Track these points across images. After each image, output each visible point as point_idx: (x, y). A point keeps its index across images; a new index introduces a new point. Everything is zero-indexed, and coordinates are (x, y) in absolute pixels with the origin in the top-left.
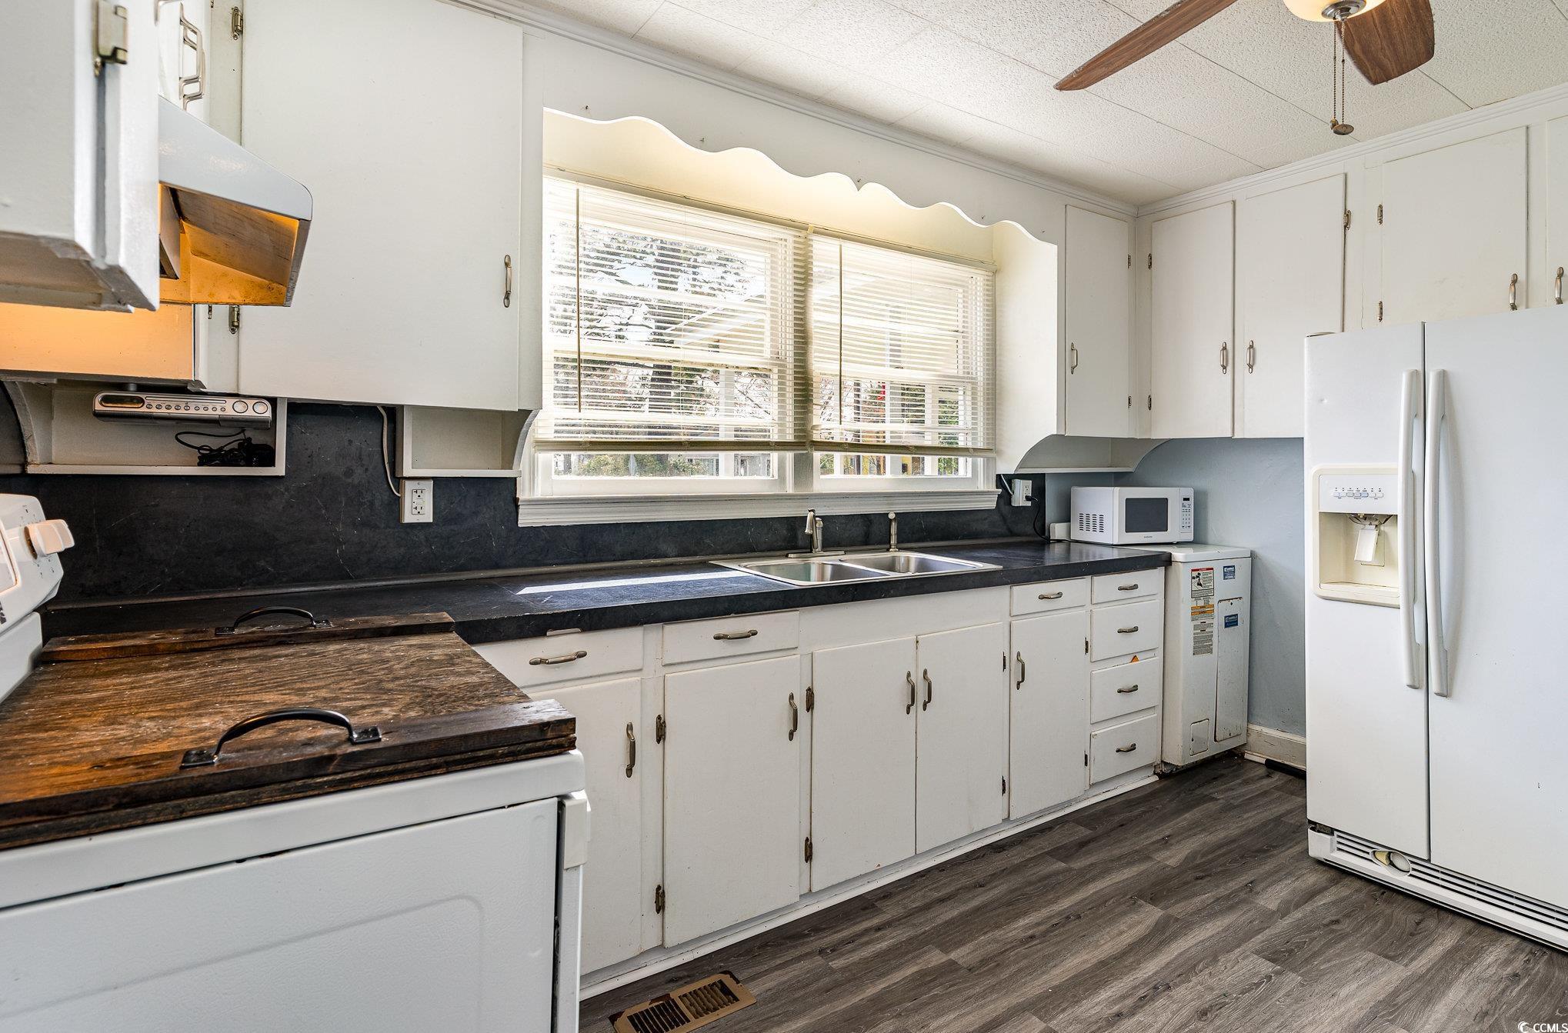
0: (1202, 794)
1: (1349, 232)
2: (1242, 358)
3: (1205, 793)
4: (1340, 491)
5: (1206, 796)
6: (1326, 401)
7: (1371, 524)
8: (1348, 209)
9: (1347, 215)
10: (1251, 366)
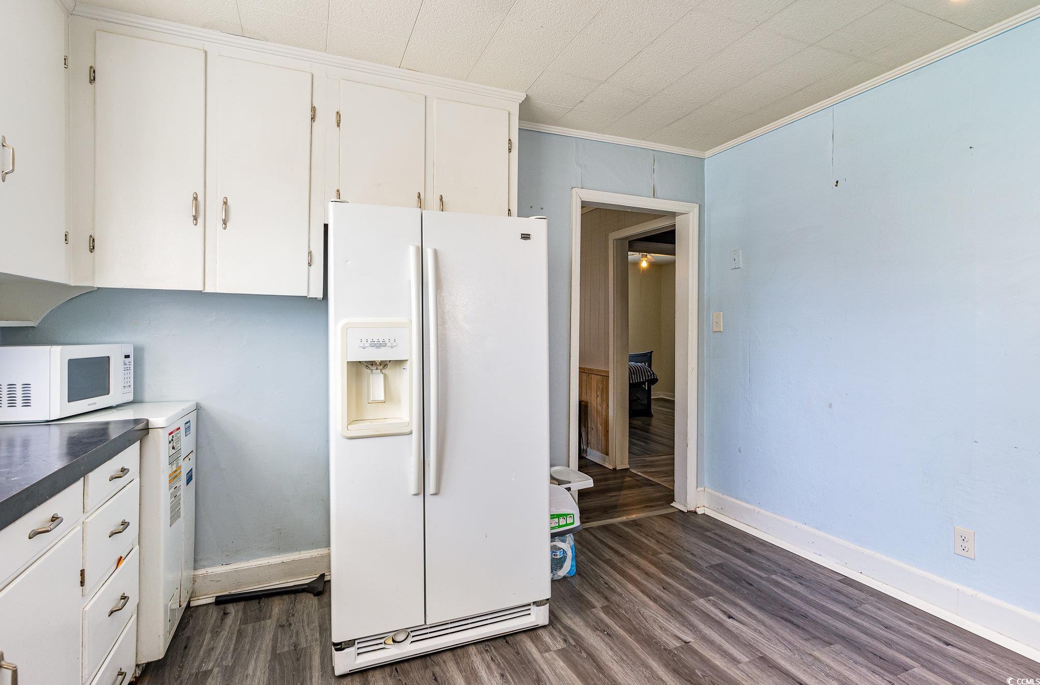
0: (191, 675)
1: (314, 124)
2: (214, 213)
3: (194, 671)
4: (364, 341)
5: (197, 674)
6: (349, 263)
7: (377, 369)
8: (314, 105)
9: (313, 109)
10: (225, 222)
